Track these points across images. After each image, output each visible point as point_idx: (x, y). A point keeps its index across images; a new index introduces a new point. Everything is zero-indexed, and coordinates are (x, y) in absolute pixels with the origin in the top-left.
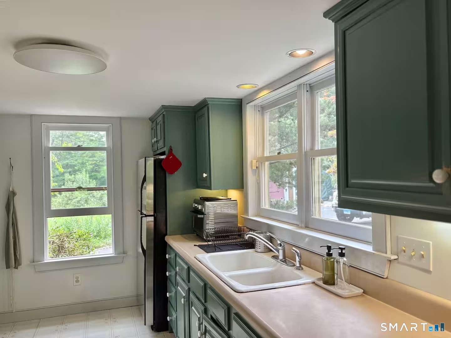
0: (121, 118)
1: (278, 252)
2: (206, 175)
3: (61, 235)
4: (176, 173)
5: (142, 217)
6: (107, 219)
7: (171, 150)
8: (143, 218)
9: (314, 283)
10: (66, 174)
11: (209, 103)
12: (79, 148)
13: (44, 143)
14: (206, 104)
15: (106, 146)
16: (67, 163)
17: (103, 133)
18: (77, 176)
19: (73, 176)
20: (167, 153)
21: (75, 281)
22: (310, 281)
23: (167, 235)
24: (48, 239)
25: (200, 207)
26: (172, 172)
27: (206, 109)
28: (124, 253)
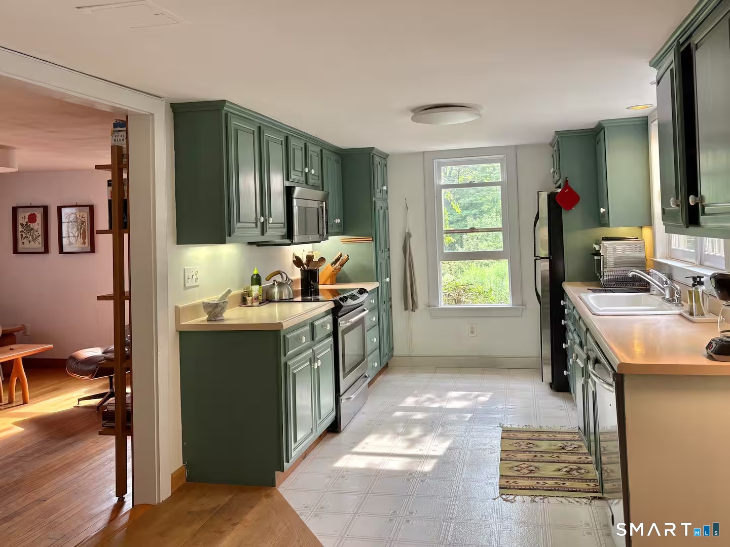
0: (516, 147)
1: (664, 291)
2: (604, 210)
3: (457, 287)
4: (573, 208)
5: (535, 260)
6: (503, 266)
7: (566, 182)
8: (537, 261)
9: (681, 315)
10: (469, 217)
11: (604, 125)
12: (471, 184)
13: (437, 182)
14: (602, 128)
15: (500, 180)
16: (471, 201)
17: (498, 166)
18: (484, 220)
19: (478, 220)
20: (562, 186)
21: (470, 332)
22: (678, 312)
23: (565, 281)
24: (442, 291)
25: (597, 247)
26: (569, 208)
27: (602, 132)
28: (523, 305)
